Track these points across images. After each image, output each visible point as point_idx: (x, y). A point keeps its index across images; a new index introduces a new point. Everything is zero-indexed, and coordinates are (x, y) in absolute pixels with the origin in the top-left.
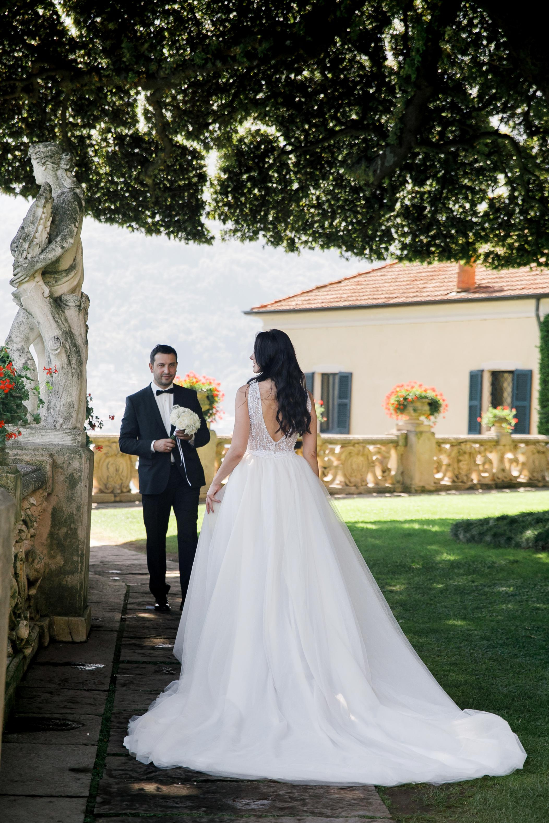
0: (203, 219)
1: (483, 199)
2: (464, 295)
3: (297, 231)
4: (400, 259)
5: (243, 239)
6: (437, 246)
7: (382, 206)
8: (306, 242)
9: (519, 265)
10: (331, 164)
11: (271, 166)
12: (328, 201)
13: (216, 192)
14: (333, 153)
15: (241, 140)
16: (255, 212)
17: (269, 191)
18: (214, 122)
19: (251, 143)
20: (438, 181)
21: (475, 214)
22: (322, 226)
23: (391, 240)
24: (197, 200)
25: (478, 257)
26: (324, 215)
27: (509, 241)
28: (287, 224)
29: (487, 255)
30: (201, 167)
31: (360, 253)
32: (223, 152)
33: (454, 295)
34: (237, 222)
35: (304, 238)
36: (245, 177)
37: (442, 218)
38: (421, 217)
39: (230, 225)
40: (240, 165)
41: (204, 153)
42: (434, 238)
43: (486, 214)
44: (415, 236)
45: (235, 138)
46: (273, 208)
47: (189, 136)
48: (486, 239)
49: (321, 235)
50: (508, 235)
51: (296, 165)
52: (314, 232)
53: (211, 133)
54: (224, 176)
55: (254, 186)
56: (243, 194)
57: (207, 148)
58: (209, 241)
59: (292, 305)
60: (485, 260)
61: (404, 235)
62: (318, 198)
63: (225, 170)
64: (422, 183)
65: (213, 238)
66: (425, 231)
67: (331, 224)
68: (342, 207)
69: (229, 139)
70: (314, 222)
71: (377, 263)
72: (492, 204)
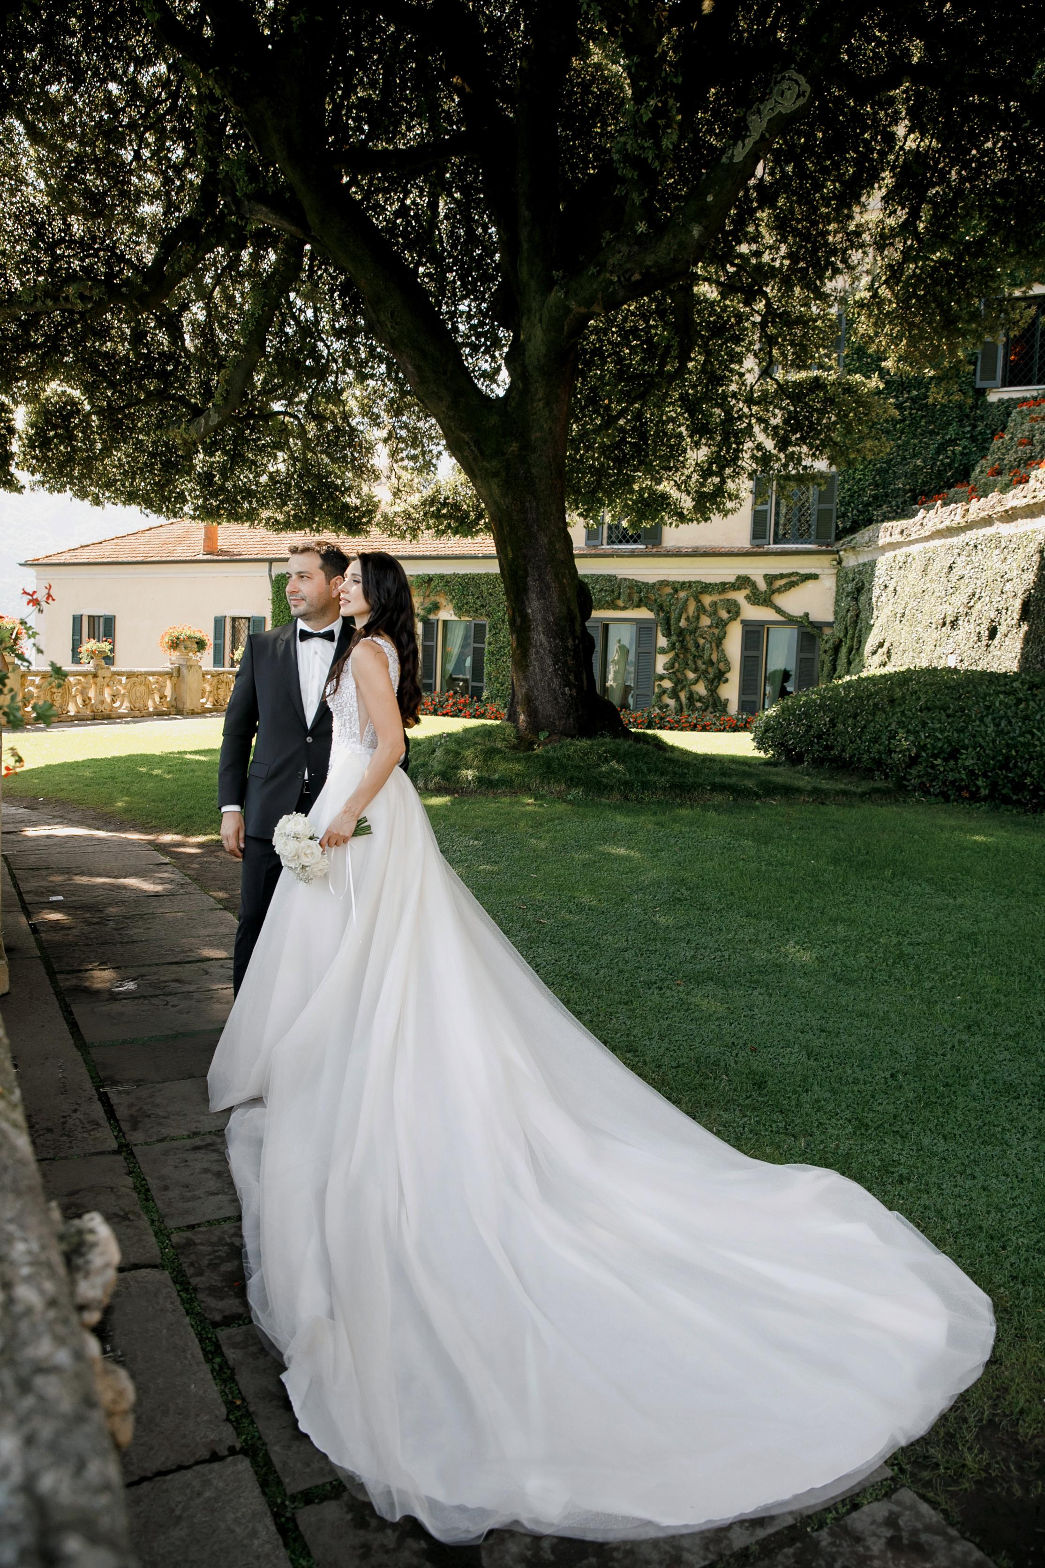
0: (12, 469)
1: (264, 472)
2: (209, 557)
3: (100, 487)
4: (193, 518)
5: (51, 490)
6: (226, 509)
7: (178, 472)
8: (110, 497)
9: (296, 529)
10: (132, 430)
11: (76, 426)
12: (128, 463)
13: (24, 446)
14: (133, 421)
15: (48, 399)
16: (61, 466)
17: (75, 450)
18: (22, 378)
19: (57, 403)
20: (225, 453)
21: (257, 484)
22: (123, 485)
23: (185, 501)
24: (6, 450)
25: (260, 521)
26: (125, 473)
27: (286, 508)
28: (91, 479)
29: (269, 519)
30: (10, 420)
31: (159, 511)
32: (31, 407)
33: (201, 557)
34: (44, 474)
35: (107, 494)
36: (52, 433)
37: (229, 485)
38: (211, 483)
39: (38, 477)
40: (48, 422)
41: (12, 407)
42: (222, 502)
43: (267, 485)
44: (206, 499)
45: (42, 398)
46: (79, 464)
48: (266, 506)
49: (122, 493)
50: (285, 504)
51: (99, 427)
52: (116, 490)
53: (20, 388)
54: (32, 432)
55: (61, 443)
56: (51, 450)
57: (16, 403)
58: (19, 490)
59: (62, 559)
60: (267, 523)
61: (197, 497)
62: (119, 459)
63: (33, 425)
64: (212, 455)
65: (23, 487)
66: (215, 495)
67: (131, 484)
68: (141, 469)
69: (37, 396)
70: (116, 481)
71: (172, 520)
72: (271, 477)
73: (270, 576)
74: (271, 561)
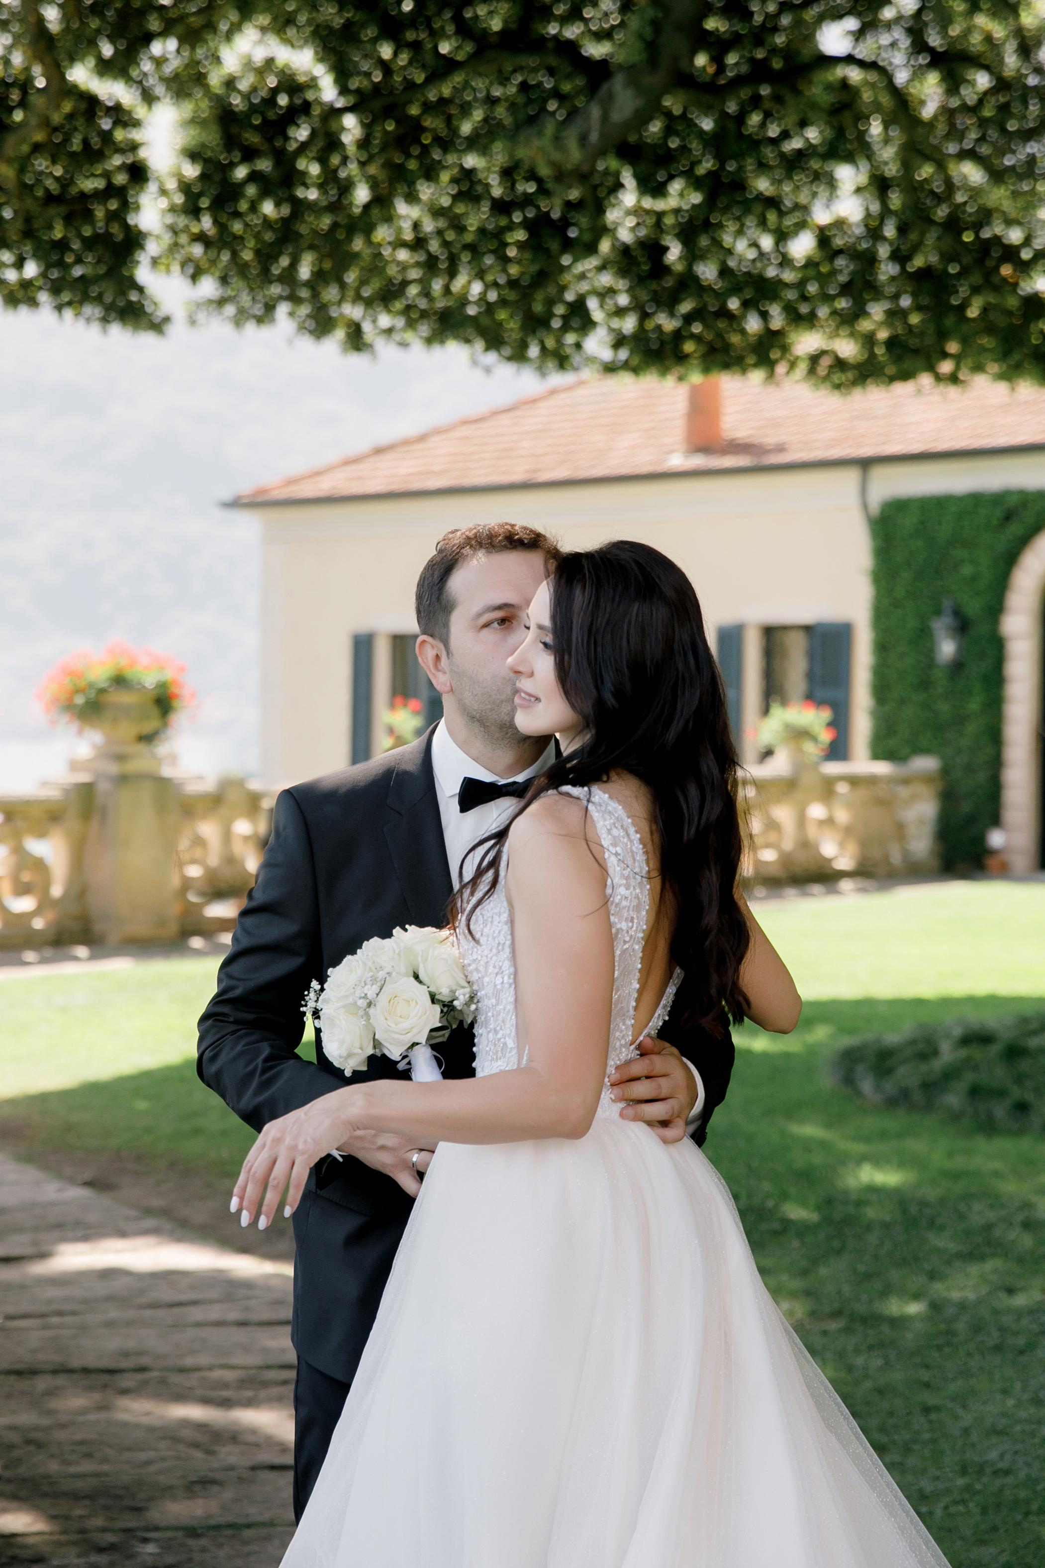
0: (143, 274)
1: (802, 225)
2: (699, 461)
3: (368, 303)
4: (610, 368)
5: (239, 320)
6: (698, 338)
7: (568, 245)
8: (389, 331)
9: (892, 379)
10: (446, 143)
11: (303, 147)
12: (440, 233)
13: (172, 209)
14: (449, 119)
15: (230, 83)
16: (266, 256)
17: (299, 207)
18: (164, 34)
19: (254, 89)
20: (696, 183)
21: (785, 261)
22: (426, 293)
23: (587, 324)
24: (127, 228)
25: (793, 365)
26: (431, 265)
27: (865, 325)
28: (343, 285)
29: (815, 359)
30: (134, 147)
31: (519, 356)
32: (187, 109)
33: (677, 461)
34: (224, 280)
35: (385, 320)
36: (241, 172)
37: (707, 272)
38: (659, 269)
39: (208, 287)
40: (230, 141)
41: (140, 111)
42: (688, 319)
43: (810, 263)
44: (644, 316)
45: (215, 80)
46: (311, 247)
47: (105, 68)
48: (809, 321)
49: (424, 314)
50: (859, 312)
51: (364, 144)
52: (408, 308)
53: (159, 62)
54: (191, 171)
55: (265, 193)
56: (237, 215)
57: (149, 98)
58: (158, 326)
59: (325, 486)
60: (812, 371)
61: (620, 312)
62: (416, 226)
63: (193, 155)
64: (658, 190)
65: (167, 319)
66: (669, 303)
67: (447, 290)
68: (471, 248)
69: (200, 79)
70: (405, 283)
71: (557, 379)
72: (824, 238)
73: (865, 506)
74: (866, 464)
